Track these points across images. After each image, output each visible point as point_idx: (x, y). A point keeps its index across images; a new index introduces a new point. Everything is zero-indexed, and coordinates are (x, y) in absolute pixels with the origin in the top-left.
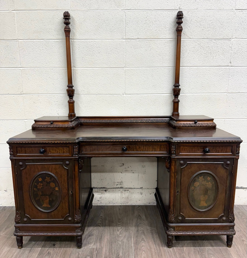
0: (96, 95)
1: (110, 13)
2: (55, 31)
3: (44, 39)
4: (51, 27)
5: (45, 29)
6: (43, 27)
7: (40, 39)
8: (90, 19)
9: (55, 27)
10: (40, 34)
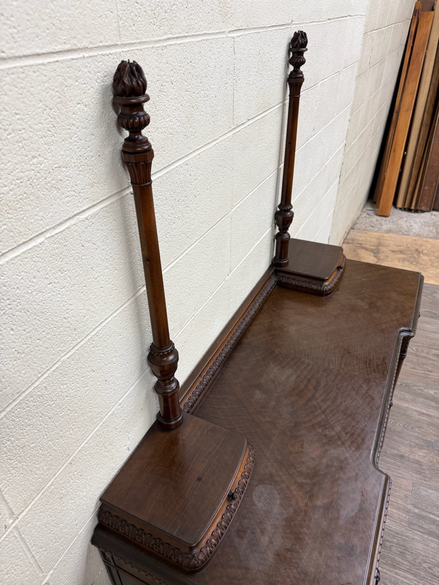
1: (211, 45)
2: (81, 173)
3: (43, 230)
4: (62, 158)
5: (39, 178)
6: (25, 167)
7: (26, 240)
8: (172, 79)
9: (78, 150)
10: (22, 212)
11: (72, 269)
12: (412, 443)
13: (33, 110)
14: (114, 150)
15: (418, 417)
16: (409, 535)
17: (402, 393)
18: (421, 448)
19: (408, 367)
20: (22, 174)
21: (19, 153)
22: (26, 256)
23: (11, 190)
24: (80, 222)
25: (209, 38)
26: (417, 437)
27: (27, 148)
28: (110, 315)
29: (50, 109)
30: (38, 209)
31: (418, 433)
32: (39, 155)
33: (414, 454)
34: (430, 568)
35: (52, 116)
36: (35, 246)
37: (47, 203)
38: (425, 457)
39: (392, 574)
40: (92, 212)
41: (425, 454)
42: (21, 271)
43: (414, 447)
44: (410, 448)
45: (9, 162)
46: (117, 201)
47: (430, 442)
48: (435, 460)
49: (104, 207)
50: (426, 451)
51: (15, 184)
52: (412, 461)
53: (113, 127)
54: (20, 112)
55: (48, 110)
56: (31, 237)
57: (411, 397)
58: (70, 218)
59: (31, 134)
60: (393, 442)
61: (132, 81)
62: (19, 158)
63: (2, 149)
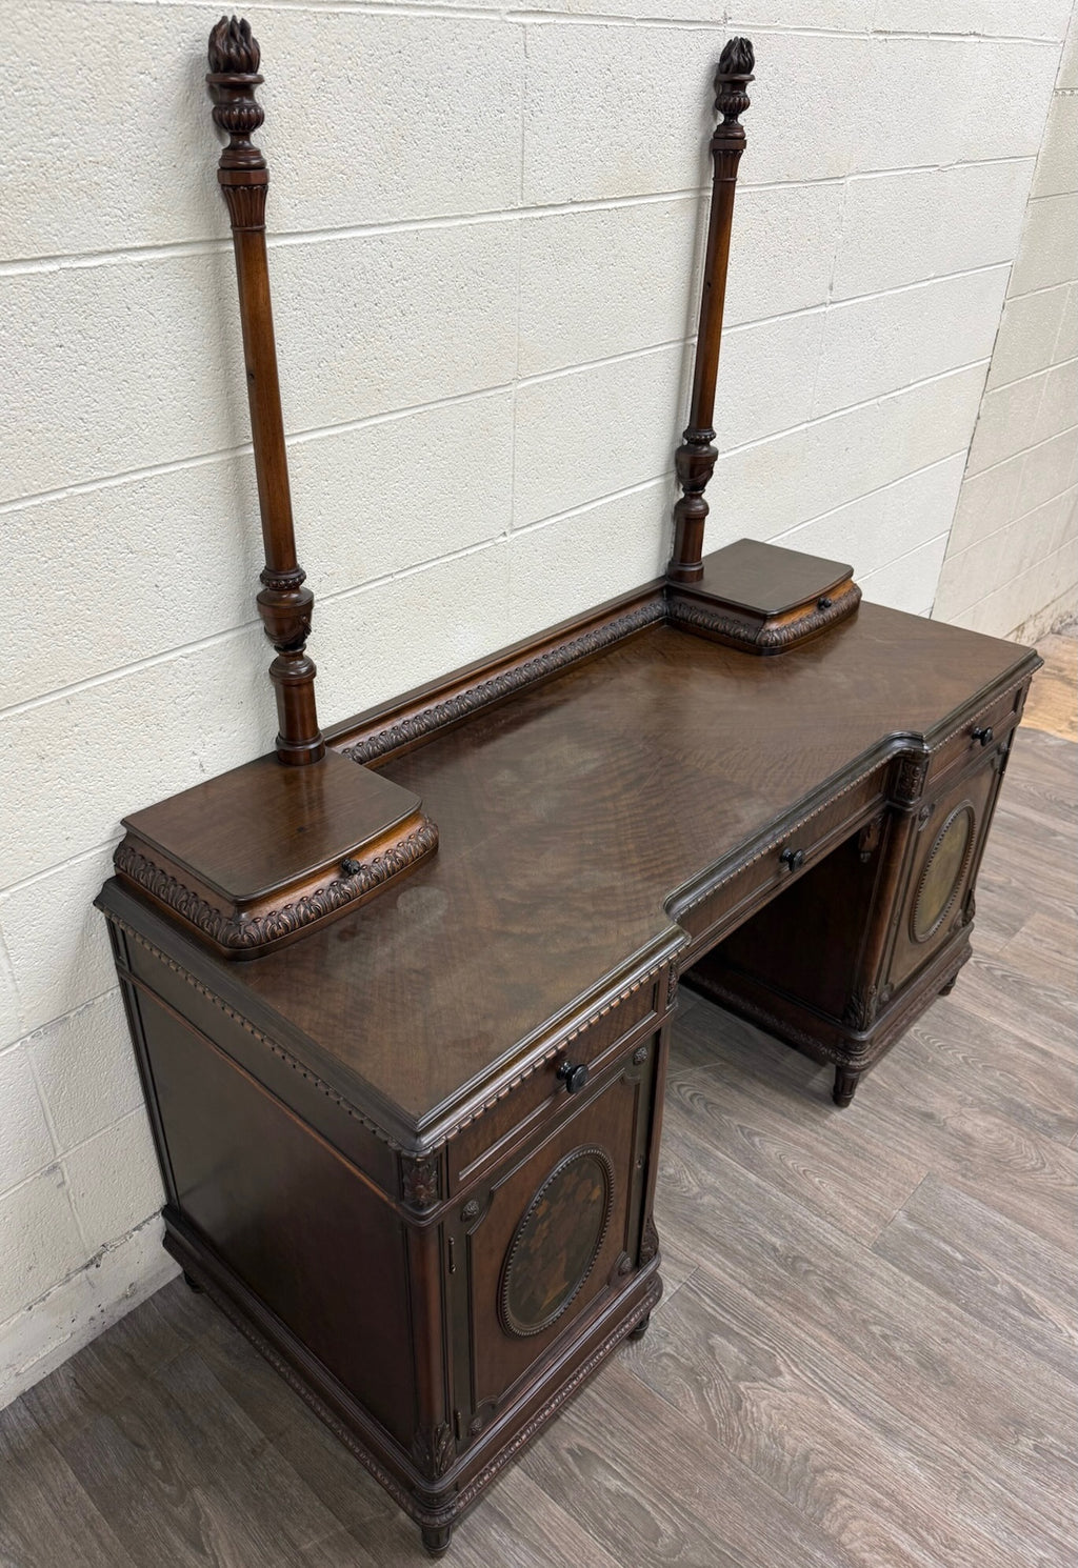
0: (390, 579)
1: (458, 31)
2: (135, 183)
3: (58, 253)
4: (103, 150)
5: (59, 169)
6: (38, 144)
7: (25, 257)
8: (350, 74)
9: (134, 146)
10: (25, 211)
11: (103, 339)
12: (970, 1098)
13: (60, 64)
14: (206, 165)
15: (1014, 1051)
16: (867, 1265)
17: (1000, 995)
18: (987, 1110)
19: (1044, 945)
20: (31, 153)
21: (31, 122)
22: (23, 282)
23: (10, 172)
24: (127, 264)
25: (451, 15)
26: (990, 1090)
27: (43, 118)
28: (173, 460)
29: (90, 69)
30: (52, 216)
31: (998, 1081)
32: (64, 134)
33: (963, 1119)
34: (885, 1337)
35: (92, 81)
36: (40, 273)
37: (69, 212)
38: (989, 1131)
39: (783, 1321)
40: (152, 257)
41: (991, 1126)
42: (12, 302)
43: (971, 1105)
44: (959, 1106)
45: (12, 130)
46: (207, 257)
47: (1020, 1106)
48: (1014, 1144)
49: (178, 257)
50: (997, 1121)
51: (19, 166)
52: (952, 1131)
53: (208, 126)
54: (39, 63)
55: (85, 71)
56: (35, 255)
57: (1018, 1007)
58: (108, 252)
59: (53, 100)
60: (921, 1085)
61: (229, 47)
62: (30, 129)
63: (4, 108)
